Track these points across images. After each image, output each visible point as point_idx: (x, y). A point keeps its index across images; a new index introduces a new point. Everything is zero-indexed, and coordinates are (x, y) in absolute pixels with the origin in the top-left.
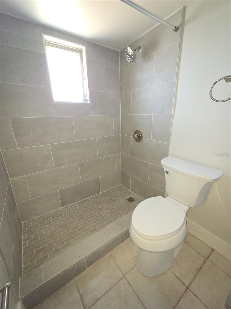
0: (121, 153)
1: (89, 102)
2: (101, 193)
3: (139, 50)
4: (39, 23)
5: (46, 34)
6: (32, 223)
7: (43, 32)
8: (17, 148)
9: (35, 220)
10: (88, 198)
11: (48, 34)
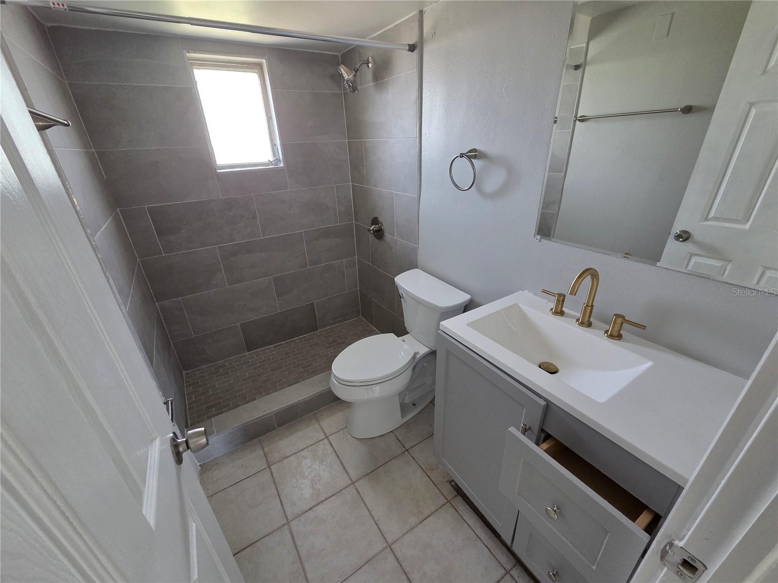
0: (356, 257)
1: (282, 165)
2: (319, 331)
3: (368, 66)
4: (176, 34)
5: (190, 51)
6: (200, 373)
7: (184, 49)
8: (162, 254)
9: (203, 369)
10: (295, 339)
11: (195, 51)
